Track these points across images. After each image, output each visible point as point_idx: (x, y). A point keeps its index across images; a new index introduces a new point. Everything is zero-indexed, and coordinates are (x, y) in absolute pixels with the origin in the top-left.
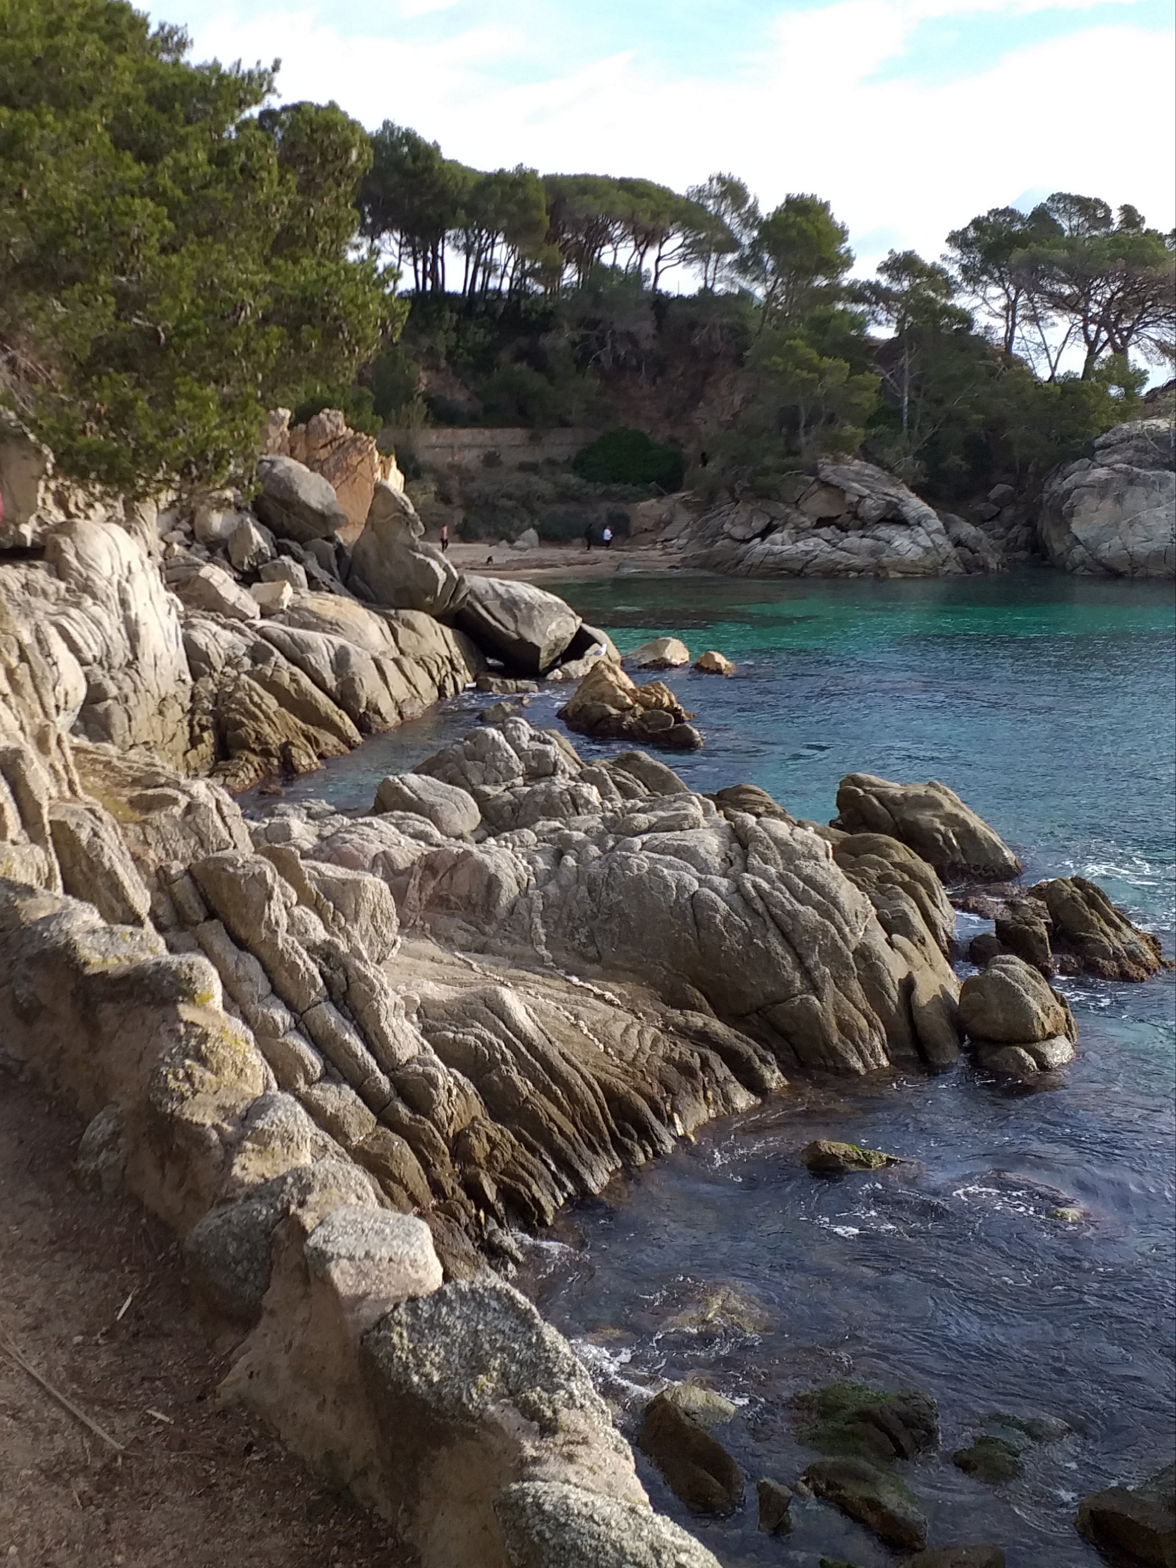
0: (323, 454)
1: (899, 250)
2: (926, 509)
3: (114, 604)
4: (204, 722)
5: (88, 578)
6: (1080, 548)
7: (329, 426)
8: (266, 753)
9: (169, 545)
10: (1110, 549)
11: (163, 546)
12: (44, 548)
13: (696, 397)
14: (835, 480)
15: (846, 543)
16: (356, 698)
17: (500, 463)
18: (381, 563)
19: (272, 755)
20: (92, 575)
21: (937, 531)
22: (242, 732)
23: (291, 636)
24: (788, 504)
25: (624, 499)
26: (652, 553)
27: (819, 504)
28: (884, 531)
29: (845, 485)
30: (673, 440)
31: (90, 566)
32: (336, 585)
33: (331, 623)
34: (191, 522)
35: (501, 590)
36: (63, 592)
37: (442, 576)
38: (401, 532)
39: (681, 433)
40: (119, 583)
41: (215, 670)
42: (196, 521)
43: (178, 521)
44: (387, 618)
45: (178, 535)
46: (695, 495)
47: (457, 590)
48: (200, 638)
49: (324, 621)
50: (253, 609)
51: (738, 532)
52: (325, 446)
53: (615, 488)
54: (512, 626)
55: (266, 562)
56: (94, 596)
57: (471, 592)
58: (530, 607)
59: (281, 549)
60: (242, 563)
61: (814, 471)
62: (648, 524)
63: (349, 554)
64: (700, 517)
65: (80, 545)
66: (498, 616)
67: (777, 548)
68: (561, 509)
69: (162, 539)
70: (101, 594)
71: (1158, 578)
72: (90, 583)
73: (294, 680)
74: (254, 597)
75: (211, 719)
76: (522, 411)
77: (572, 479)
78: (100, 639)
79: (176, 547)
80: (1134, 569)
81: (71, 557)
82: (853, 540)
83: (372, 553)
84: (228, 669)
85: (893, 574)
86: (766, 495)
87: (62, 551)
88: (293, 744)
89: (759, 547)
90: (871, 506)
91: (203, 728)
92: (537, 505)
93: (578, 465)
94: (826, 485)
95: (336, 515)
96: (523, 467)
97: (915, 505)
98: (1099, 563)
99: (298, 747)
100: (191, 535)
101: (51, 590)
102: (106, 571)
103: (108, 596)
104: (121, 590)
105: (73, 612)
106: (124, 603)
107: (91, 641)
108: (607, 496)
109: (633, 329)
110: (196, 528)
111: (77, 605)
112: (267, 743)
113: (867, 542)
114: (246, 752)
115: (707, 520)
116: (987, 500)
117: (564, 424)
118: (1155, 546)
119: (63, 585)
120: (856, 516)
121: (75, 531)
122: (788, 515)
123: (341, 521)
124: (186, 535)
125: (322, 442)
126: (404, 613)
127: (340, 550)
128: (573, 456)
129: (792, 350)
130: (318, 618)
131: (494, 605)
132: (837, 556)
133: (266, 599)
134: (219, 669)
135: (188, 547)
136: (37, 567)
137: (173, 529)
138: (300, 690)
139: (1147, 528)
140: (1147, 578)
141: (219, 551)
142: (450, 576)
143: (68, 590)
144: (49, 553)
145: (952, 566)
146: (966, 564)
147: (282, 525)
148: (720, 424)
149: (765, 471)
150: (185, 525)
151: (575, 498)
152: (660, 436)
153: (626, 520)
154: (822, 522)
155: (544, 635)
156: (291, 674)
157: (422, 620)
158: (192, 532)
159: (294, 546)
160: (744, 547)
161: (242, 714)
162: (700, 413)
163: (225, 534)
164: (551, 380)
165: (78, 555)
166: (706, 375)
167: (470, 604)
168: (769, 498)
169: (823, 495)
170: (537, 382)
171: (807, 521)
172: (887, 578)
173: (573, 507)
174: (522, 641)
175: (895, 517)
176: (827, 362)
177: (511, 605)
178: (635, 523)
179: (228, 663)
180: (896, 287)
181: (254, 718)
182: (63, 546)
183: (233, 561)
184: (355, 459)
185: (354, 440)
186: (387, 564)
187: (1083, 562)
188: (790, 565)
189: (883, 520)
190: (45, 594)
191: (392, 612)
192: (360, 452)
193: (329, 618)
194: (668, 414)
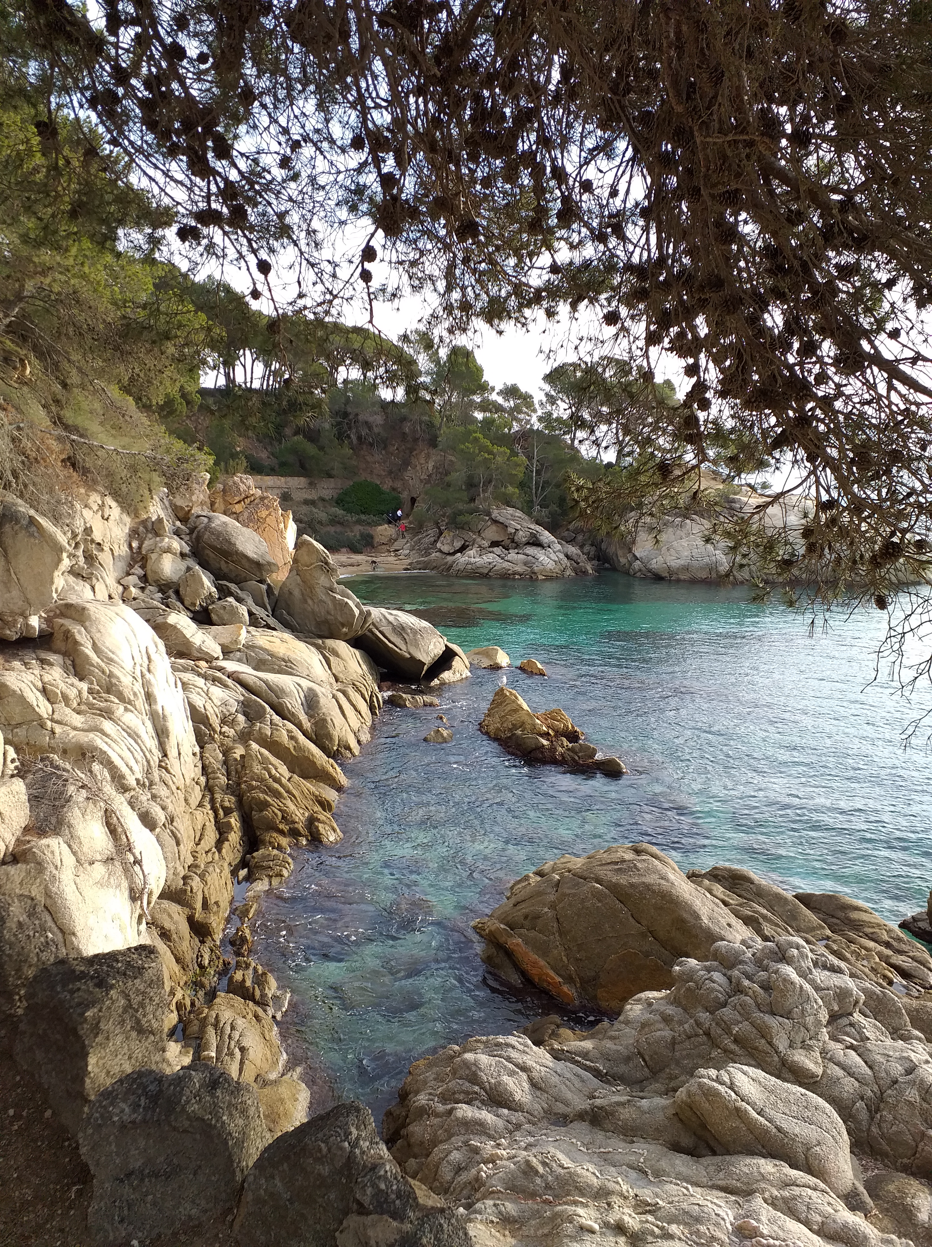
0: (238, 508)
1: (509, 383)
2: (552, 538)
3: (140, 702)
4: (227, 804)
5: (111, 675)
6: (638, 562)
7: (242, 487)
8: (294, 833)
9: (126, 588)
10: (657, 563)
11: (121, 588)
12: (52, 634)
13: (406, 463)
14: (501, 520)
15: (509, 557)
16: (329, 737)
17: (291, 499)
18: (305, 601)
19: (300, 835)
20: (116, 672)
21: (559, 551)
22: (268, 813)
23: (266, 682)
24: (474, 533)
25: (369, 524)
26: (390, 559)
27: (492, 533)
28: (531, 550)
29: (507, 522)
30: (394, 489)
31: (112, 660)
32: (272, 621)
33: (284, 660)
34: (143, 567)
35: (391, 618)
36: (85, 694)
37: (357, 612)
38: (322, 578)
39: (398, 485)
40: (143, 676)
41: (214, 731)
42: (149, 567)
43: (131, 566)
44: (318, 647)
45: (132, 580)
46: (410, 523)
47: (365, 621)
48: (199, 702)
49: (278, 658)
50: (216, 650)
51: (446, 548)
52: (239, 502)
53: (363, 517)
54: (403, 647)
55: (213, 603)
56: (122, 698)
57: (373, 624)
58: (415, 632)
59: (224, 592)
60: (194, 605)
61: (489, 514)
62: (385, 540)
63: (276, 592)
64: (415, 536)
65: (97, 636)
66: (392, 639)
67: (472, 560)
68: (331, 529)
69: (119, 583)
70: (128, 693)
71: (684, 581)
72: (114, 681)
73: (292, 738)
74: (215, 638)
75: (233, 799)
76: (302, 466)
77: (340, 512)
78: (139, 756)
79: (133, 590)
80: (671, 575)
81: (89, 651)
82: (513, 555)
83: (297, 593)
84: (225, 729)
85: (540, 577)
86: (462, 527)
87: (76, 643)
88: (318, 820)
89: (462, 559)
90: (522, 536)
91: (228, 811)
92: (318, 527)
93: (339, 502)
94: (495, 522)
95: (269, 564)
96: (306, 502)
97: (546, 536)
98: (650, 571)
99: (323, 822)
100: (144, 579)
101: (72, 693)
102: (128, 665)
103: (135, 694)
104: (146, 684)
105: (107, 726)
106: (149, 697)
107: (132, 763)
108: (359, 522)
109: (371, 419)
110: (149, 572)
111: (107, 714)
112: (294, 822)
113: (521, 557)
114: (275, 835)
115: (420, 540)
116: (568, 530)
117: (330, 476)
118: (682, 562)
119: (84, 686)
120: (513, 541)
121: (89, 618)
122: (474, 540)
123: (273, 568)
124: (140, 578)
125: (237, 499)
126: (330, 642)
127: (270, 589)
128: (335, 496)
129: (476, 439)
130: (272, 655)
131: (387, 630)
132: (506, 565)
133: (226, 641)
134: (218, 729)
135: (142, 589)
136: (51, 664)
137: (128, 574)
138: (299, 748)
139: (677, 552)
140: (678, 581)
141: (171, 593)
142: (361, 612)
143: (91, 691)
144: (58, 643)
145: (569, 572)
146: (575, 570)
147: (220, 569)
148: (421, 481)
149: (461, 513)
150: (138, 570)
151: (341, 524)
152: (386, 487)
153: (372, 537)
154: (494, 544)
155: (427, 653)
156: (288, 731)
157: (342, 647)
158: (145, 575)
159: (233, 587)
160: (450, 559)
161: (265, 792)
162: (409, 474)
163: (175, 578)
164: (321, 448)
165: (95, 647)
166: (412, 450)
167: (371, 631)
168: (463, 528)
169: (494, 528)
170: (311, 449)
171: (486, 544)
172: (537, 579)
173: (339, 529)
174: (412, 658)
175: (536, 542)
176: (495, 449)
177: (400, 630)
178: (377, 540)
179: (223, 722)
180: (506, 405)
181: (277, 795)
182: (78, 637)
183: (186, 603)
184: (264, 513)
185: (262, 498)
186: (310, 602)
187: (640, 570)
188: (481, 570)
189: (528, 543)
190: (66, 699)
191: (320, 642)
192: (268, 508)
193: (281, 655)
194: (390, 472)
